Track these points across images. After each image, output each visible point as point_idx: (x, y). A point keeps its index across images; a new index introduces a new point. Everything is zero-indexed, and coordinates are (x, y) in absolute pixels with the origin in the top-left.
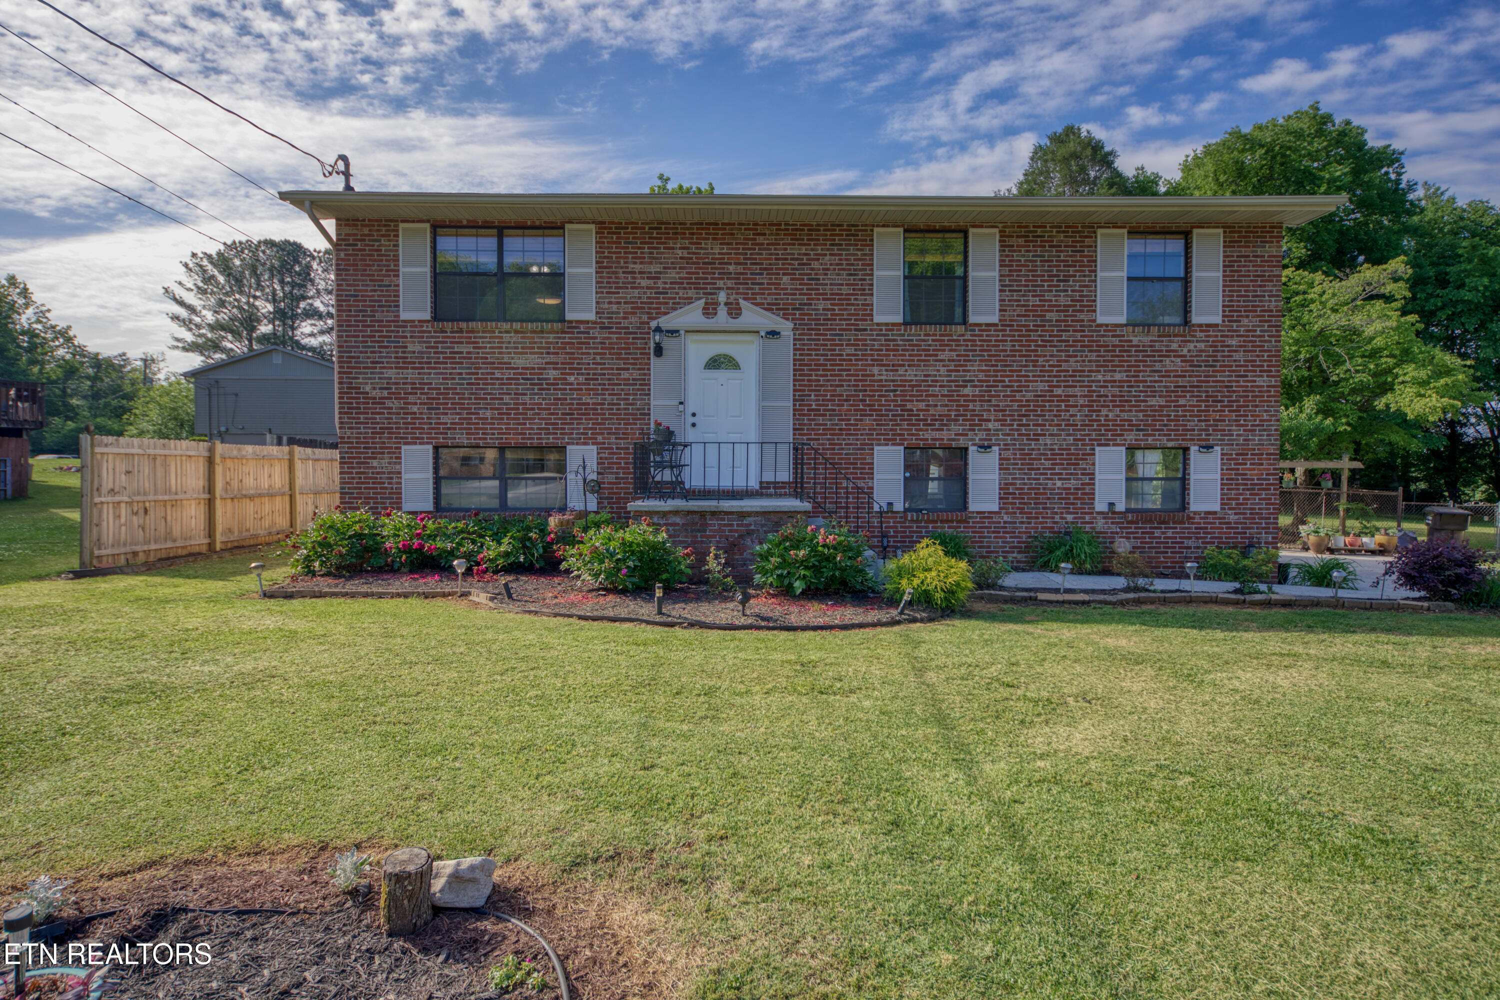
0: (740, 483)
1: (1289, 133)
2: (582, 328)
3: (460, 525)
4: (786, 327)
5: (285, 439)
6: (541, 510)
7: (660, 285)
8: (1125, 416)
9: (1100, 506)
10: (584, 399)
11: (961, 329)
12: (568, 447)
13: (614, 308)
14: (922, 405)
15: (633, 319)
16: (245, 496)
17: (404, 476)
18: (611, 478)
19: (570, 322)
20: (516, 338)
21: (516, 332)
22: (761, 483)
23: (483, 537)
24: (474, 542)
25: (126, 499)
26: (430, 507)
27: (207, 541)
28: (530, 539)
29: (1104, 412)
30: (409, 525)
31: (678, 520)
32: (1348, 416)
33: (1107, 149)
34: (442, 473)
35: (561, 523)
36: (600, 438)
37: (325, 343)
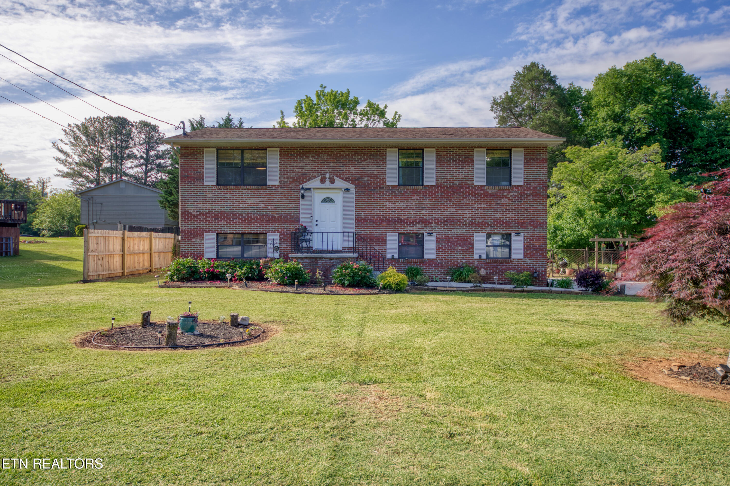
0: (335, 248)
1: (640, 70)
2: (274, 188)
3: (227, 263)
4: (352, 187)
5: (127, 226)
6: (257, 258)
7: (304, 171)
8: (486, 221)
9: (476, 257)
10: (274, 215)
11: (421, 187)
12: (268, 234)
13: (286, 180)
14: (406, 217)
15: (293, 184)
16: (134, 253)
17: (205, 245)
18: (285, 246)
19: (269, 185)
20: (248, 192)
21: (248, 189)
22: (343, 247)
23: (235, 267)
24: (232, 269)
25: (97, 254)
26: (215, 256)
27: (121, 271)
28: (253, 268)
29: (478, 220)
30: (208, 263)
31: (307, 261)
32: (636, 217)
33: (552, 75)
34: (219, 244)
35: (265, 262)
36: (280, 230)
37: (138, 172)
